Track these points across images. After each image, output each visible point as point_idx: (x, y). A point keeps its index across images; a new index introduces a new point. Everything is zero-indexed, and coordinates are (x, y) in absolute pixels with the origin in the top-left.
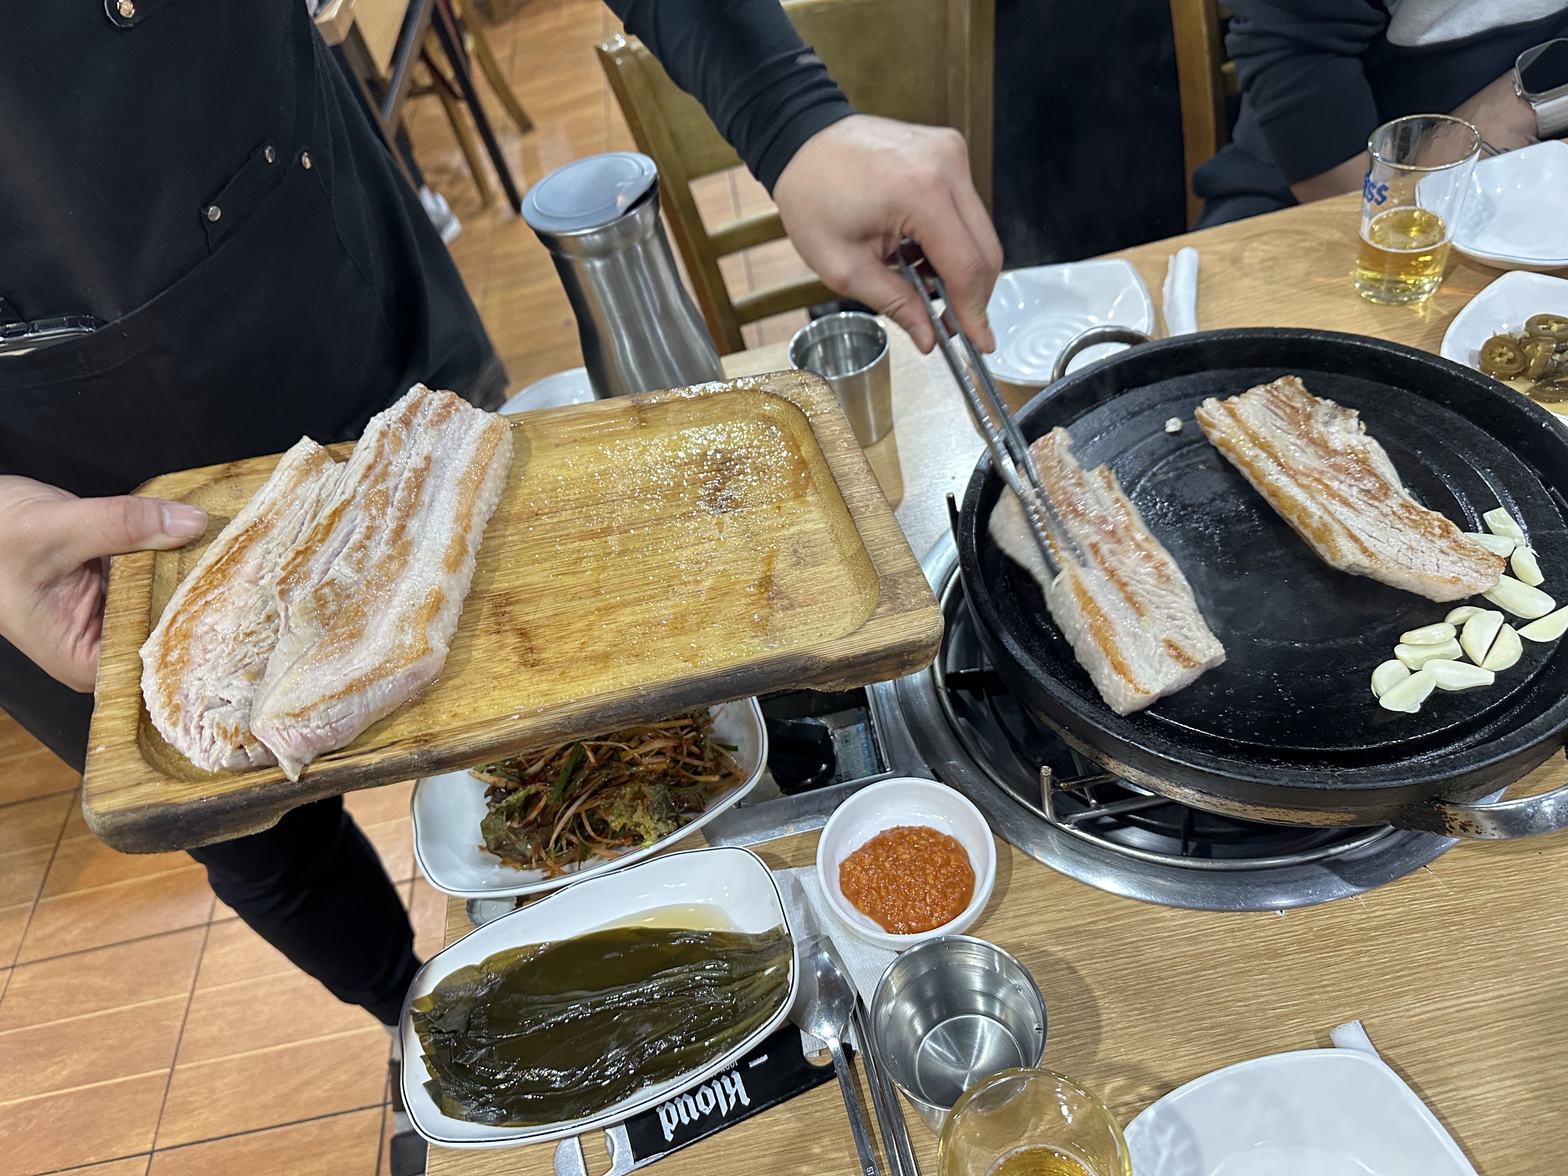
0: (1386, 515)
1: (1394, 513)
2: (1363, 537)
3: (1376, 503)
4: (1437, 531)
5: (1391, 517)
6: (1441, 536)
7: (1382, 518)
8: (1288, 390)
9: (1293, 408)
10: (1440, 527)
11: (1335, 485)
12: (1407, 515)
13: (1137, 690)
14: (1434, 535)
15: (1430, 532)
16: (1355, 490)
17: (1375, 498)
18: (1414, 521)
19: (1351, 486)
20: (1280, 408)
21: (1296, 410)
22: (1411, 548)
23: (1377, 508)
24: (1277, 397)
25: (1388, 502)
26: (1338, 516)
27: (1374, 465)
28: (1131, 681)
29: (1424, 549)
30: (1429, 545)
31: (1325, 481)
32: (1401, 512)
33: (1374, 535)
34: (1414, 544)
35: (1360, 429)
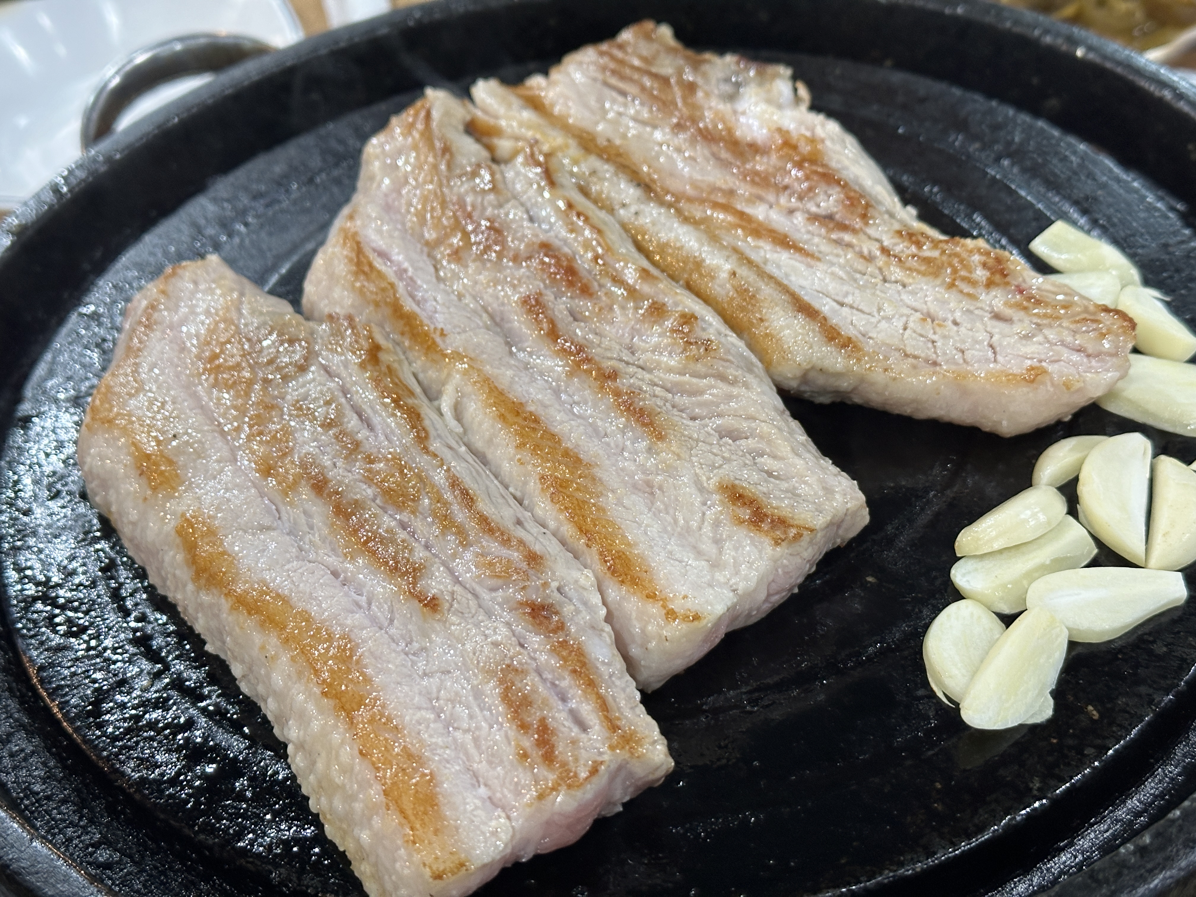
0: (869, 259)
1: (885, 251)
2: (826, 307)
3: (847, 237)
4: (981, 274)
5: (881, 260)
6: (990, 284)
7: (860, 265)
8: (645, 49)
9: (655, 76)
10: (984, 265)
11: (759, 212)
12: (914, 249)
13: (671, 615)
14: (973, 283)
15: (964, 279)
16: (799, 219)
17: (844, 227)
18: (927, 261)
19: (791, 212)
20: (631, 80)
21: (665, 81)
22: (929, 317)
23: (849, 245)
24: (622, 62)
25: (871, 231)
26: (771, 269)
27: (833, 164)
28: (652, 596)
29: (958, 315)
30: (966, 304)
31: (739, 207)
32: (901, 247)
33: (849, 300)
34: (934, 308)
35: (797, 100)
